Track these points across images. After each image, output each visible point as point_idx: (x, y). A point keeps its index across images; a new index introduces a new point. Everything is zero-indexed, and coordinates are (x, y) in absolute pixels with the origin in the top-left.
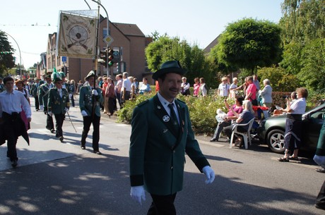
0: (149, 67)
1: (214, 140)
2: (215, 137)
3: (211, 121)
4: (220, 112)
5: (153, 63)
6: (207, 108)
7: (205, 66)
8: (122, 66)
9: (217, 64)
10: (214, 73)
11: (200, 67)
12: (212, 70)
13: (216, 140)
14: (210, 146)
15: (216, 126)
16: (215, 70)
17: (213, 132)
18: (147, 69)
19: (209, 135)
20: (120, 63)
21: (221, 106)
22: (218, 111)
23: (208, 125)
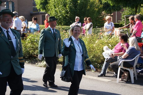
0: (38, 7)
1: (102, 76)
2: (102, 73)
3: (98, 58)
4: (107, 49)
5: (41, 3)
6: (94, 45)
7: (91, 6)
8: (10, 5)
9: (101, 3)
10: (99, 12)
11: (86, 6)
12: (97, 9)
13: (103, 75)
14: (98, 80)
15: (103, 62)
16: (99, 10)
17: (100, 68)
18: (35, 9)
19: (97, 71)
20: (8, 2)
21: (107, 44)
22: (105, 48)
23: (95, 62)
